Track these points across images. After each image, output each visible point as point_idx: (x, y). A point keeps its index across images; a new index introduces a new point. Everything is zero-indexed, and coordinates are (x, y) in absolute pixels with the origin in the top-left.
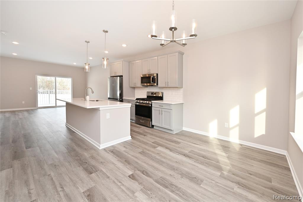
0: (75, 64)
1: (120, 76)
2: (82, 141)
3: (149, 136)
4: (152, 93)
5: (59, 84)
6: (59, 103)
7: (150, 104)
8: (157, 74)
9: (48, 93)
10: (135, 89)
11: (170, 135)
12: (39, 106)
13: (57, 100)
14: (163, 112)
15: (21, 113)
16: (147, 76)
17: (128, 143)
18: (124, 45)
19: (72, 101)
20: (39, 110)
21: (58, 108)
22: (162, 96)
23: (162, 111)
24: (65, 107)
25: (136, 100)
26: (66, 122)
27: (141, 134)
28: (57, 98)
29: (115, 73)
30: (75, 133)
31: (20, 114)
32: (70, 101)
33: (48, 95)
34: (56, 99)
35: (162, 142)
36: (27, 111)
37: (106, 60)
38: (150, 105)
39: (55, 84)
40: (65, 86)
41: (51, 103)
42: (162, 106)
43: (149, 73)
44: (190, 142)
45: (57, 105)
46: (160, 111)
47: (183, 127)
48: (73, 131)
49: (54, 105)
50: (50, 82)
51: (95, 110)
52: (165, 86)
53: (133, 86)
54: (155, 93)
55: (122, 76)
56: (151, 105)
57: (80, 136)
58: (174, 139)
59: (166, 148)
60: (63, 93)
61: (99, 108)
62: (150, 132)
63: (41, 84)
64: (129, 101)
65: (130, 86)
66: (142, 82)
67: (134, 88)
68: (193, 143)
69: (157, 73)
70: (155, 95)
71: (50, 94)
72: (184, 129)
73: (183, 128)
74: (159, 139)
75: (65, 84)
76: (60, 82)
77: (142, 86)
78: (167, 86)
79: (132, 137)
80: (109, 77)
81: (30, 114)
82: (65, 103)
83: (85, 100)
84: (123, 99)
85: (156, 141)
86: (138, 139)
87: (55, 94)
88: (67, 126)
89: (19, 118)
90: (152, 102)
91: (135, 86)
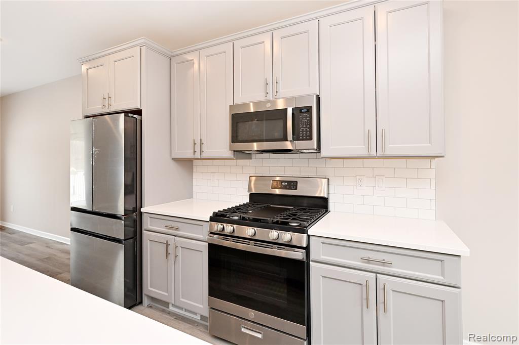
1: (126, 113)
4: (278, 183)
7: (301, 247)
8: (318, 99)
10: (191, 170)
16: (252, 110)
22: (325, 195)
25: (212, 219)
29: (107, 98)
38: (302, 254)
43: (271, 97)
52: (364, 153)
53: (189, 154)
54: (292, 185)
55: (139, 112)
56: (307, 249)
64: (173, 225)
65: (175, 156)
66: (234, 138)
67: (187, 164)
77: (231, 155)
80: (81, 117)
84: (141, 213)
90: (309, 236)
91: (198, 155)
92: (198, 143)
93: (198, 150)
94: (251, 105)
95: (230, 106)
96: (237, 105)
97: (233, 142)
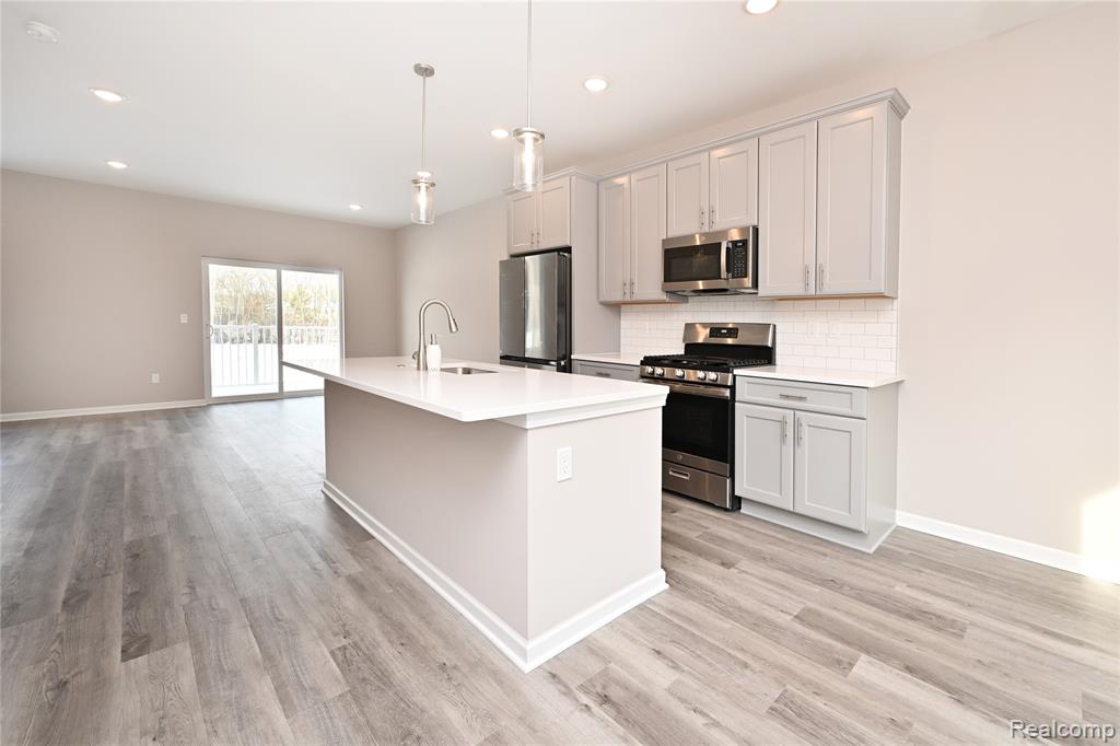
0: (355, 208)
1: (557, 250)
2: (412, 593)
3: (744, 564)
4: (716, 331)
5: (293, 305)
6: (294, 380)
7: (726, 387)
8: (756, 230)
9: (250, 341)
10: (619, 313)
11: (858, 561)
12: (217, 392)
13: (284, 367)
14: (806, 432)
15: (145, 425)
16: (698, 243)
17: (655, 614)
18: (596, 85)
19: (342, 374)
20: (217, 411)
21: (288, 403)
22: (770, 345)
23: (797, 424)
24: (322, 398)
25: (642, 363)
26: (324, 471)
27: (700, 555)
28: (284, 360)
29: (535, 235)
30: (369, 543)
31: (139, 430)
32: (335, 370)
33: (251, 346)
34: (282, 363)
35: (848, 613)
36: (170, 415)
37: (536, 140)
38: (727, 393)
39: (276, 308)
40: (312, 314)
41: (261, 380)
42: (801, 399)
43: (706, 229)
44: (1015, 621)
45: (286, 389)
46: (783, 422)
47: (895, 508)
48: (359, 525)
49: (275, 389)
50: (260, 300)
51: (502, 433)
52: (800, 292)
53: (618, 298)
54: (733, 332)
55: (568, 249)
56: (733, 388)
57: (401, 562)
58: (897, 589)
59: (909, 669)
60: (306, 339)
61: (523, 417)
62: (739, 537)
63: (231, 308)
64: (604, 371)
65: (602, 299)
66: (668, 277)
67: (616, 307)
68: (1035, 628)
69: (756, 224)
70: (730, 341)
71: (261, 346)
72: (905, 519)
73: (897, 512)
74: (817, 589)
75: (311, 306)
76: (295, 300)
77: (664, 297)
78: (812, 291)
79: (670, 577)
80: (506, 257)
81: (177, 429)
82: (322, 380)
83: (418, 369)
84: (571, 360)
85: (812, 605)
86: (701, 586)
87: (276, 346)
88: (328, 499)
89: (130, 447)
90: (734, 376)
91: (628, 298)
92: (628, 282)
93: (628, 291)
94: (697, 236)
95: (663, 240)
96: (672, 239)
97: (665, 281)
